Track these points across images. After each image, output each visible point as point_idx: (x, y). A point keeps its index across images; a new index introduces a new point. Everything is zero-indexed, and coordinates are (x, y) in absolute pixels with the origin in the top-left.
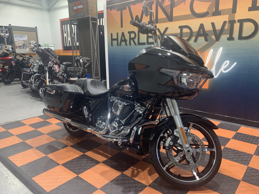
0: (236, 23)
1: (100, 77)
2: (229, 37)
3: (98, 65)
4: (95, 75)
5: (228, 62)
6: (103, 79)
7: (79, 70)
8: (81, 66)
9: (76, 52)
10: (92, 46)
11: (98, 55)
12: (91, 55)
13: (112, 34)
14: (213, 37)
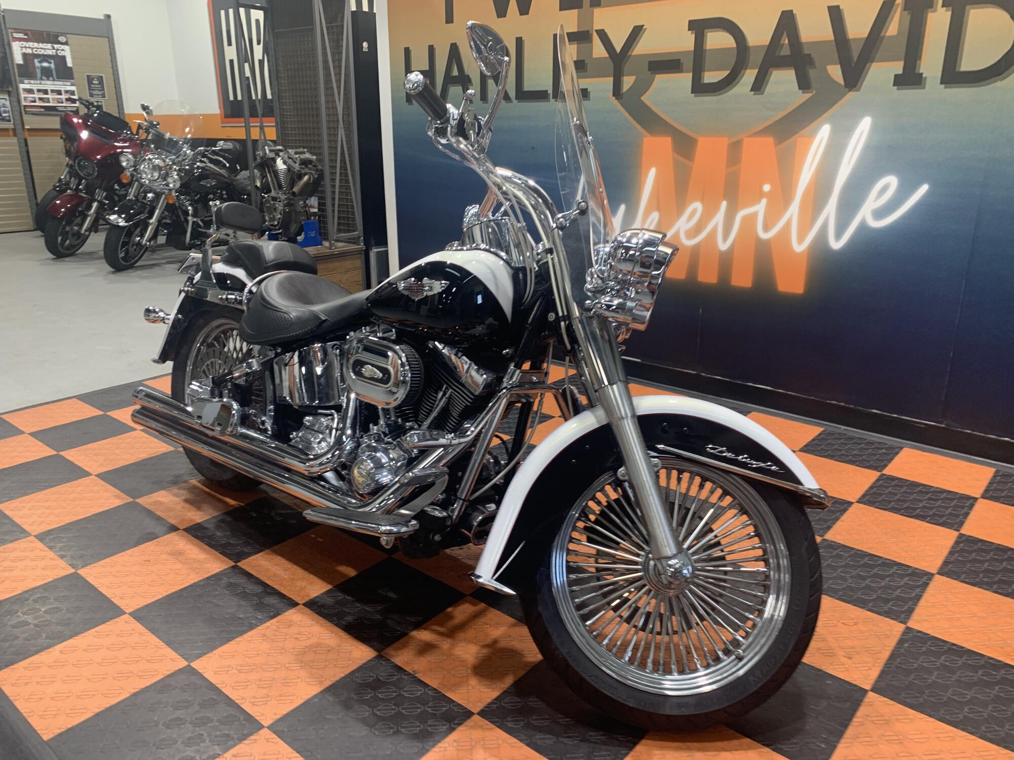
0: (935, 11)
1: (362, 234)
2: (900, 72)
3: (351, 185)
4: (339, 224)
5: (892, 181)
6: (373, 242)
7: (270, 203)
8: (280, 187)
9: (262, 128)
10: (327, 102)
11: (349, 142)
12: (319, 141)
13: (407, 51)
14: (835, 72)
